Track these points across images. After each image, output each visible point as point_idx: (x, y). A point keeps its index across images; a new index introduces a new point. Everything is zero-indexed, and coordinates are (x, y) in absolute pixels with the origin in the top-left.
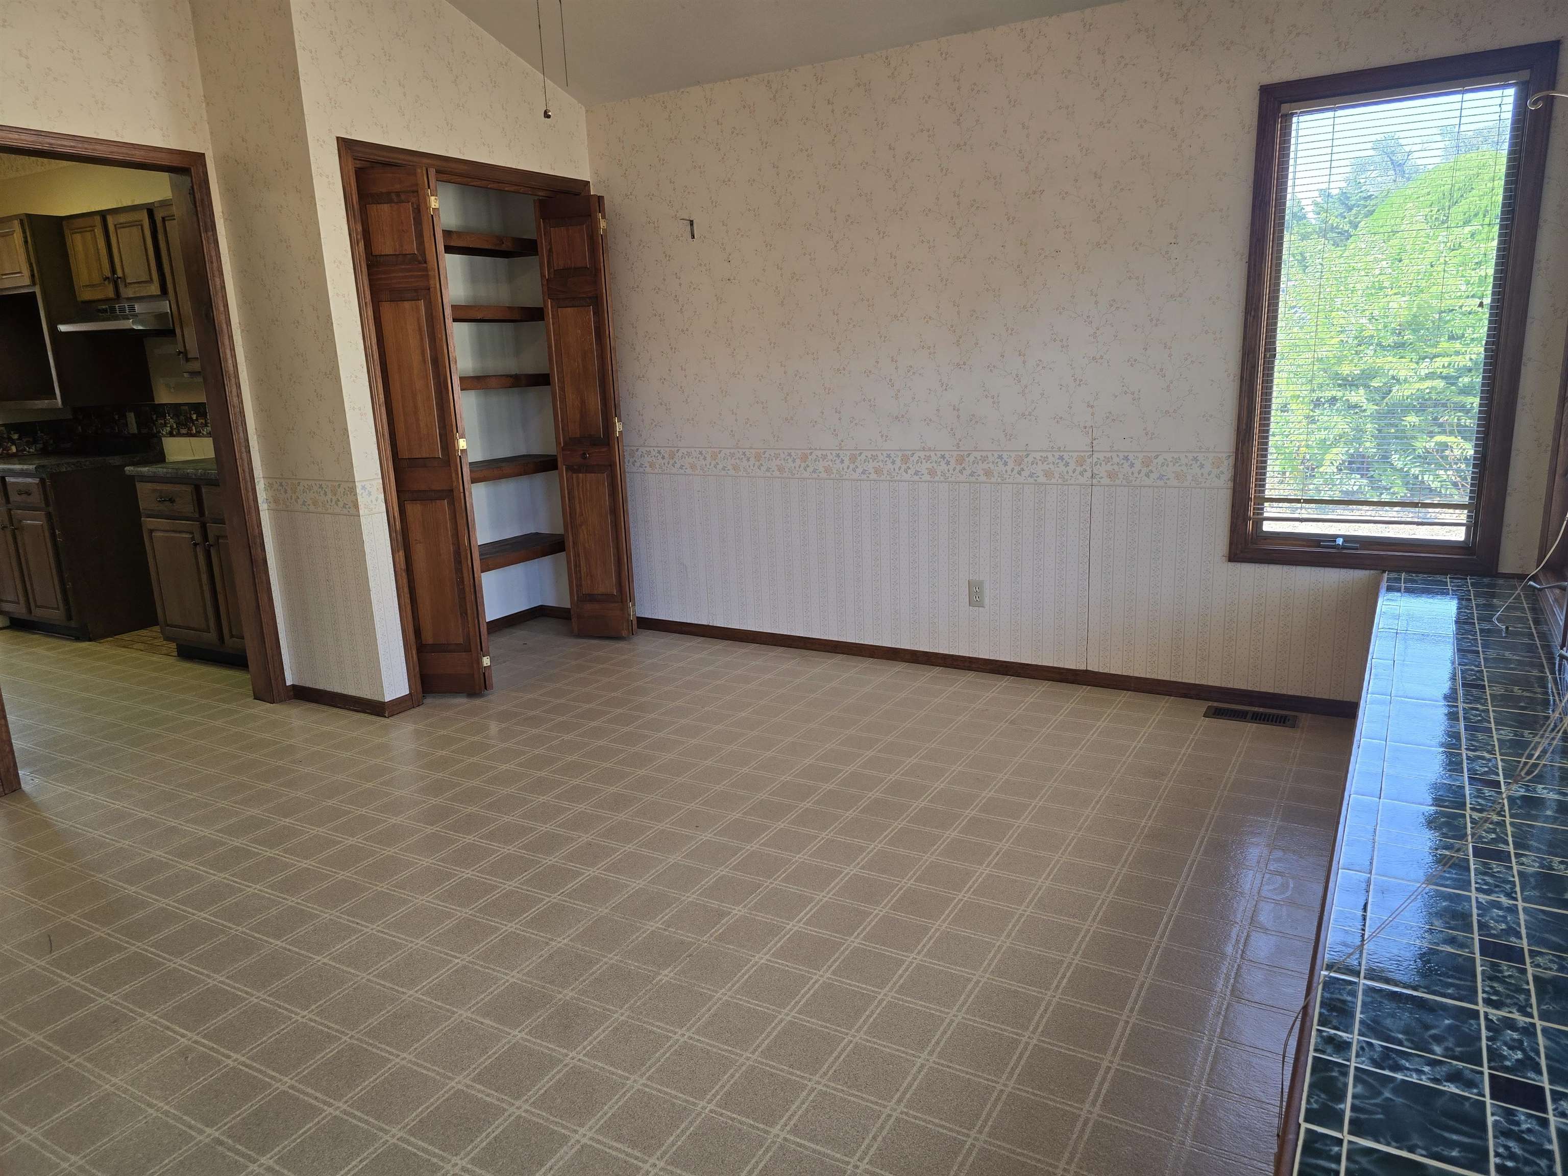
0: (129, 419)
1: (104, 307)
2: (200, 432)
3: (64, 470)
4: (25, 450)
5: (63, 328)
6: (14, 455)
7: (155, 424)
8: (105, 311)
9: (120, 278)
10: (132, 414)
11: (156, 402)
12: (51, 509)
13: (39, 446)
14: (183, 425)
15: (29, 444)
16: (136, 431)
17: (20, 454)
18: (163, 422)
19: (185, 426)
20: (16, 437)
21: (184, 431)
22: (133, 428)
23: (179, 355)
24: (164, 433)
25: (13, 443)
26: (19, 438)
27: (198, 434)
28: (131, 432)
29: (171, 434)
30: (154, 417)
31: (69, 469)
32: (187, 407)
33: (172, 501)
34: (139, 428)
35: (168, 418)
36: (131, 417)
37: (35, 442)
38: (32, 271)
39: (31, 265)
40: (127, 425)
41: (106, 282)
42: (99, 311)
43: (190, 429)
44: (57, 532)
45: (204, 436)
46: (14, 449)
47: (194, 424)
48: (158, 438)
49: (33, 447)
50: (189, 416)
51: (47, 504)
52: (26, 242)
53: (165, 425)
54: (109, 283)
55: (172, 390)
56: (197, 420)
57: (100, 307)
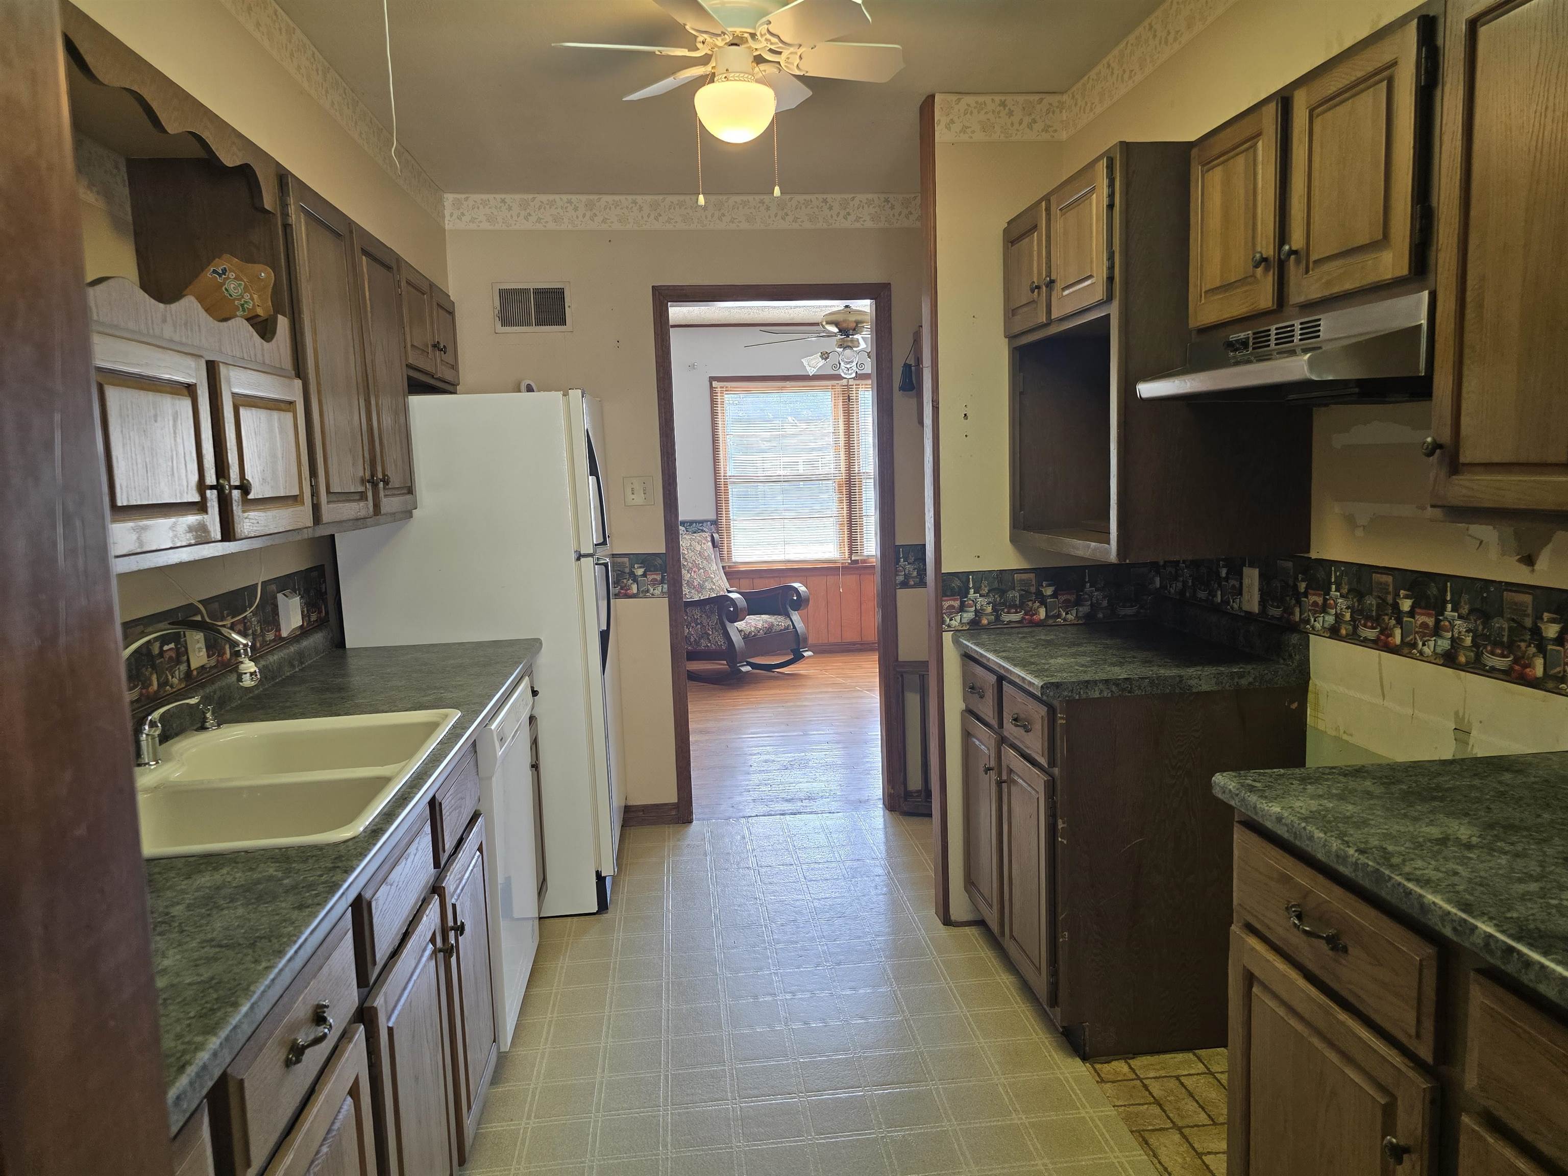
0: (1246, 581)
1: (1242, 335)
2: (1414, 645)
3: (1097, 695)
4: (1059, 616)
5: (1148, 389)
6: (1040, 624)
7: (1299, 603)
8: (1244, 344)
9: (1295, 252)
10: (1256, 572)
11: (1313, 555)
12: (1056, 771)
13: (1085, 609)
14: (1368, 618)
15: (1067, 606)
16: (1256, 609)
17: (1050, 622)
18: (1320, 600)
19: (1376, 621)
20: (1049, 591)
21: (1370, 633)
22: (1251, 601)
23: (1430, 454)
24: (1318, 626)
25: (1043, 603)
26: (1055, 595)
27: (1406, 649)
28: (1246, 607)
29: (1334, 633)
30: (1302, 586)
31: (1106, 694)
32: (1389, 579)
33: (1334, 942)
34: (1263, 602)
35: (1334, 593)
36: (1252, 577)
37: (1078, 603)
38: (1111, 268)
39: (1111, 257)
40: (1240, 593)
41: (1259, 271)
42: (1231, 346)
43: (1386, 632)
44: (1060, 825)
45: (1422, 657)
46: (1042, 613)
47: (1399, 622)
48: (1301, 631)
49: (1074, 612)
50: (1390, 599)
51: (1052, 763)
52: (1111, 206)
53: (1324, 609)
54: (1267, 269)
55: (1359, 533)
56: (1412, 614)
57: (1233, 337)
